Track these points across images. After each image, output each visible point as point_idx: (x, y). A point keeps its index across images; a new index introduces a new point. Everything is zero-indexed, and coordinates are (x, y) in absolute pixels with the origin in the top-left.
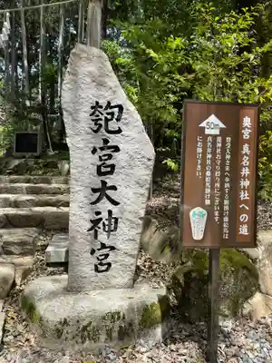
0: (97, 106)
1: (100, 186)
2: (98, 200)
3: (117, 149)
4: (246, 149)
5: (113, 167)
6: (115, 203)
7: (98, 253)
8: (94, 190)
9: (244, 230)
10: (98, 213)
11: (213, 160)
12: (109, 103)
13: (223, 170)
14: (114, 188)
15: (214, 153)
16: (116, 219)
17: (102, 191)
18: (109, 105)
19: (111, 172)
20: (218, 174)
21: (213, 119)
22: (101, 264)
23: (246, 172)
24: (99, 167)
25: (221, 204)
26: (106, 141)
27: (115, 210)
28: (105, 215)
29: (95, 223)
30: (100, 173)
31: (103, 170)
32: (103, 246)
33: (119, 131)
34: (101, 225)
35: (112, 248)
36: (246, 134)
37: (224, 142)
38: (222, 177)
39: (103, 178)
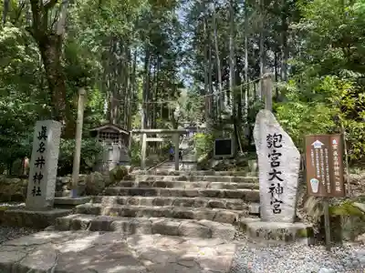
0: (269, 136)
1: (273, 172)
2: (273, 178)
3: (280, 154)
4: (335, 153)
5: (279, 163)
6: (282, 180)
7: (274, 204)
8: (270, 174)
9: (338, 189)
10: (273, 185)
11: (319, 159)
13: (324, 162)
15: (319, 155)
16: (282, 188)
18: (275, 135)
19: (278, 166)
20: (322, 164)
21: (317, 142)
22: (276, 209)
23: (336, 163)
24: (272, 163)
25: (325, 178)
27: (281, 183)
28: (276, 186)
29: (272, 189)
30: (272, 166)
31: (274, 164)
32: (277, 201)
33: (281, 146)
34: (274, 190)
35: (281, 202)
36: (335, 147)
37: (324, 151)
38: (325, 166)
39: (275, 168)
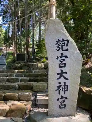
0: (58, 41)
1: (60, 72)
2: (60, 78)
3: (66, 57)
5: (65, 64)
6: (67, 79)
7: (60, 100)
8: (58, 74)
10: (60, 83)
12: (63, 39)
14: (66, 73)
16: (67, 86)
22: (62, 105)
24: (59, 64)
26: (62, 54)
28: (62, 84)
29: (59, 87)
31: (61, 65)
32: (62, 97)
33: (67, 50)
34: (61, 88)
35: (66, 98)
39: (61, 69)
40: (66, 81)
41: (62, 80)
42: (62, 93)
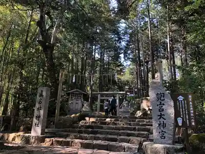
0: (157, 94)
1: (160, 114)
2: (160, 118)
3: (164, 104)
4: (191, 103)
5: (163, 109)
6: (165, 119)
7: (161, 133)
8: (159, 116)
9: (193, 124)
10: (160, 122)
11: (182, 106)
13: (185, 108)
14: (164, 115)
15: (182, 104)
16: (165, 124)
17: (161, 116)
18: (161, 94)
19: (163, 111)
20: (184, 109)
21: (180, 97)
22: (162, 136)
23: (191, 109)
24: (159, 109)
25: (186, 117)
26: (161, 103)
27: (165, 121)
28: (162, 122)
29: (160, 124)
30: (160, 111)
32: (162, 131)
33: (164, 100)
35: (165, 132)
36: (190, 99)
37: (184, 102)
38: (185, 110)
40: (164, 120)
41: (162, 120)
42: (162, 128)
